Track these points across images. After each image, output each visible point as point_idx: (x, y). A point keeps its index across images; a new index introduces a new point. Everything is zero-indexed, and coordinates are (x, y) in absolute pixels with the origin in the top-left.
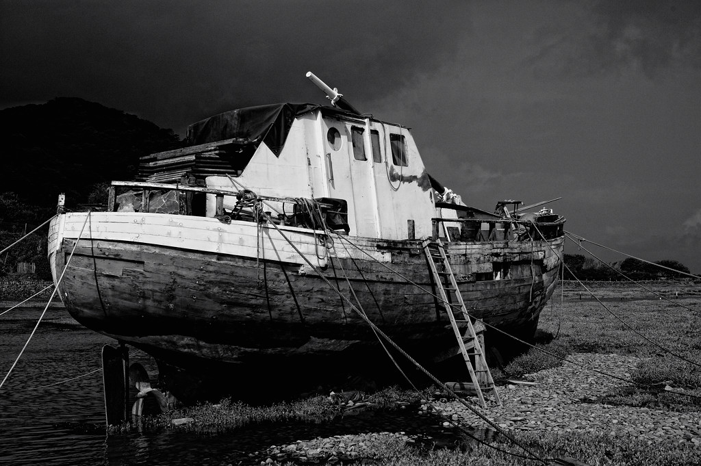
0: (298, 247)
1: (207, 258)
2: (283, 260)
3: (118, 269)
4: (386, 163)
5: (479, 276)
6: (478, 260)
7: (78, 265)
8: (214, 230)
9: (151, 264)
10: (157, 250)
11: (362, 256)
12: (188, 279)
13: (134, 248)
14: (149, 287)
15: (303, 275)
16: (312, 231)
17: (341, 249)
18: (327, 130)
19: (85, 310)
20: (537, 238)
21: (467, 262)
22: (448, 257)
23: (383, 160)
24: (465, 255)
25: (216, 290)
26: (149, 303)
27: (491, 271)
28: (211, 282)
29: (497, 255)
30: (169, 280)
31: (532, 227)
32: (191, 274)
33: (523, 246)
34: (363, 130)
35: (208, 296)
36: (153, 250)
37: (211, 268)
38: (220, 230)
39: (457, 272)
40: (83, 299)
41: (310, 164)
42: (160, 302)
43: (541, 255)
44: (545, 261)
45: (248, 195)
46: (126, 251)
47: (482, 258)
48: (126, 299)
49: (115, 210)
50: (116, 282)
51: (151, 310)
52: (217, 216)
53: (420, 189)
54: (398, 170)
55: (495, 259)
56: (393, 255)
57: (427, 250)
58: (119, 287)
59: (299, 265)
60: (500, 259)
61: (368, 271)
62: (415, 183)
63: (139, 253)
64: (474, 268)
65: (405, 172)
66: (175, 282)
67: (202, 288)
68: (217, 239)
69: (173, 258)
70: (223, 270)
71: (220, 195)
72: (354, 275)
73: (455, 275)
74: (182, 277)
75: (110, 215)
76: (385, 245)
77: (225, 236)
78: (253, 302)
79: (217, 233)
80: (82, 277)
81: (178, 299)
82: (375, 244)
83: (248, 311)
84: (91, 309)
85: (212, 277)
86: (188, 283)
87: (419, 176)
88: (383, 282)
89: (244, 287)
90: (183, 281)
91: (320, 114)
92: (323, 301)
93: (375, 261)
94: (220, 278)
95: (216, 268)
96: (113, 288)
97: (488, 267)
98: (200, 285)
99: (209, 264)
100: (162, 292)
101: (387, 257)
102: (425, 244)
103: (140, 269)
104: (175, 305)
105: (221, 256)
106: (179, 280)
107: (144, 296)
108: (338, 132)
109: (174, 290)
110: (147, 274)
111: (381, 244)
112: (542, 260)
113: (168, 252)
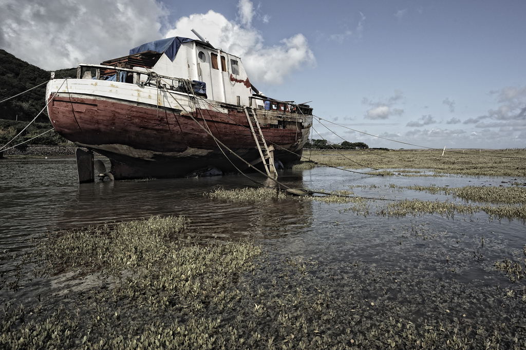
0: (179, 102)
1: (132, 104)
2: (173, 107)
3: (83, 108)
4: (229, 72)
5: (271, 126)
6: (271, 118)
7: (60, 106)
8: (135, 90)
9: (101, 107)
10: (104, 99)
11: (214, 109)
12: (122, 114)
13: (92, 98)
14: (101, 118)
15: (183, 116)
16: (187, 94)
17: (203, 105)
18: (198, 53)
19: (66, 130)
20: (300, 113)
21: (266, 119)
22: (256, 115)
23: (227, 70)
24: (265, 115)
25: (137, 120)
26: (101, 126)
27: (277, 124)
28: (134, 116)
29: (280, 117)
30: (111, 114)
31: (297, 107)
32: (124, 112)
33: (292, 115)
34: (217, 55)
35: (133, 123)
36: (102, 99)
37: (134, 110)
38: (138, 91)
39: (261, 122)
40: (64, 124)
41: (189, 67)
42: (107, 126)
43: (301, 121)
44: (303, 124)
45: (153, 74)
46: (87, 99)
47: (273, 118)
48: (88, 124)
49: (81, 78)
50: (82, 115)
51: (103, 130)
52: (137, 83)
53: (245, 86)
54: (234, 76)
55: (279, 119)
56: (229, 111)
57: (246, 110)
58: (84, 118)
59: (181, 111)
60: (282, 120)
61: (216, 117)
62: (242, 83)
63: (94, 100)
64: (269, 122)
65: (238, 78)
66: (114, 116)
67: (129, 119)
68: (137, 94)
69: (113, 104)
70: (140, 111)
71: (139, 74)
72: (209, 118)
73: (259, 123)
74: (119, 113)
75: (78, 80)
76: (225, 105)
77: (141, 93)
78: (157, 127)
79: (136, 92)
80: (63, 113)
81: (117, 124)
82: (220, 104)
83: (155, 132)
84: (69, 129)
85: (135, 114)
86: (121, 116)
87: (245, 81)
88: (224, 123)
89: (152, 120)
90: (120, 115)
91: (195, 44)
92: (193, 129)
93: (220, 113)
94: (139, 114)
95: (137, 110)
96: (81, 118)
97: (276, 122)
98: (128, 118)
99: (133, 107)
100: (108, 120)
101: (226, 111)
102: (245, 107)
103: (95, 108)
104: (115, 127)
105: (139, 103)
106: (117, 115)
107: (98, 122)
108: (203, 53)
109: (114, 120)
110: (99, 112)
111: (223, 105)
112: (301, 123)
113: (110, 100)
